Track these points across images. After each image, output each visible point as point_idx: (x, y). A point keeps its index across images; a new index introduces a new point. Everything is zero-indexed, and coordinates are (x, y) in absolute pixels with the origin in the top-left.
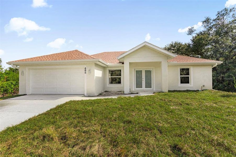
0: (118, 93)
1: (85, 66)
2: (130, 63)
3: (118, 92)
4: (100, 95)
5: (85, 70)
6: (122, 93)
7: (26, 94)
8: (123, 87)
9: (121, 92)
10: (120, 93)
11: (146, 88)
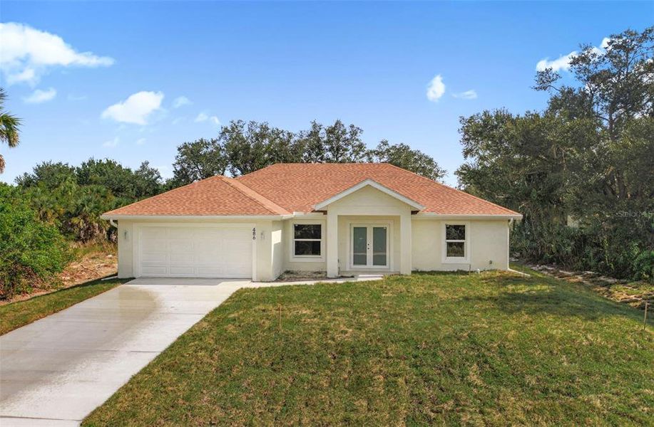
0: (315, 275)
1: (254, 225)
2: (338, 216)
3: (315, 273)
4: (280, 279)
5: (254, 233)
6: (323, 275)
7: (135, 276)
8: (325, 263)
9: (321, 274)
10: (319, 275)
11: (374, 264)
